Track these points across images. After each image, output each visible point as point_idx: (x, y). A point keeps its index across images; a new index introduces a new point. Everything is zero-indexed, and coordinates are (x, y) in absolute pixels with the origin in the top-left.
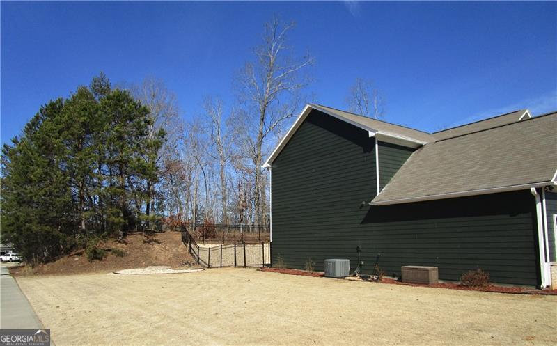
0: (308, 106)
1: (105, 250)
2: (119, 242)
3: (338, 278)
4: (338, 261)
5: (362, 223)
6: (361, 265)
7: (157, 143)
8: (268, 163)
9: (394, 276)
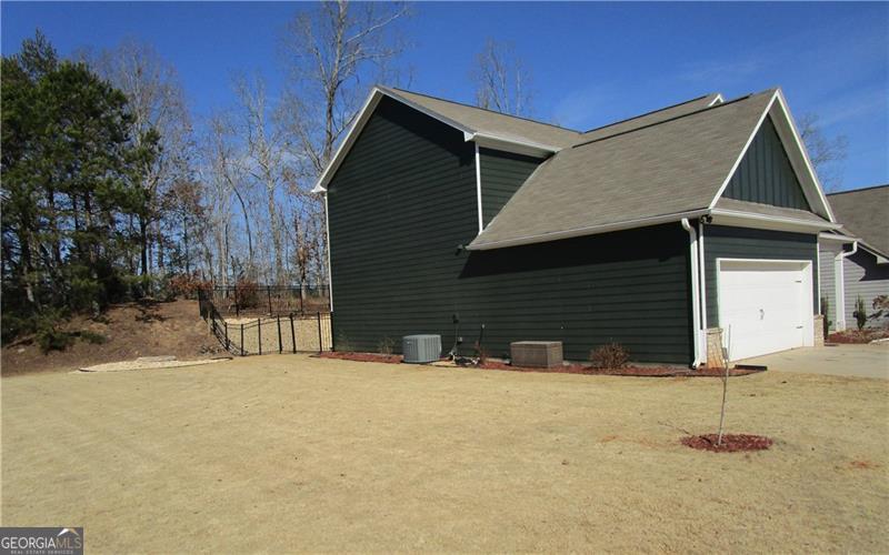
0: (376, 89)
1: (70, 335)
2: (95, 320)
3: (422, 364)
4: (421, 338)
5: (460, 277)
6: (459, 343)
7: (145, 154)
8: (322, 185)
9: (504, 358)
